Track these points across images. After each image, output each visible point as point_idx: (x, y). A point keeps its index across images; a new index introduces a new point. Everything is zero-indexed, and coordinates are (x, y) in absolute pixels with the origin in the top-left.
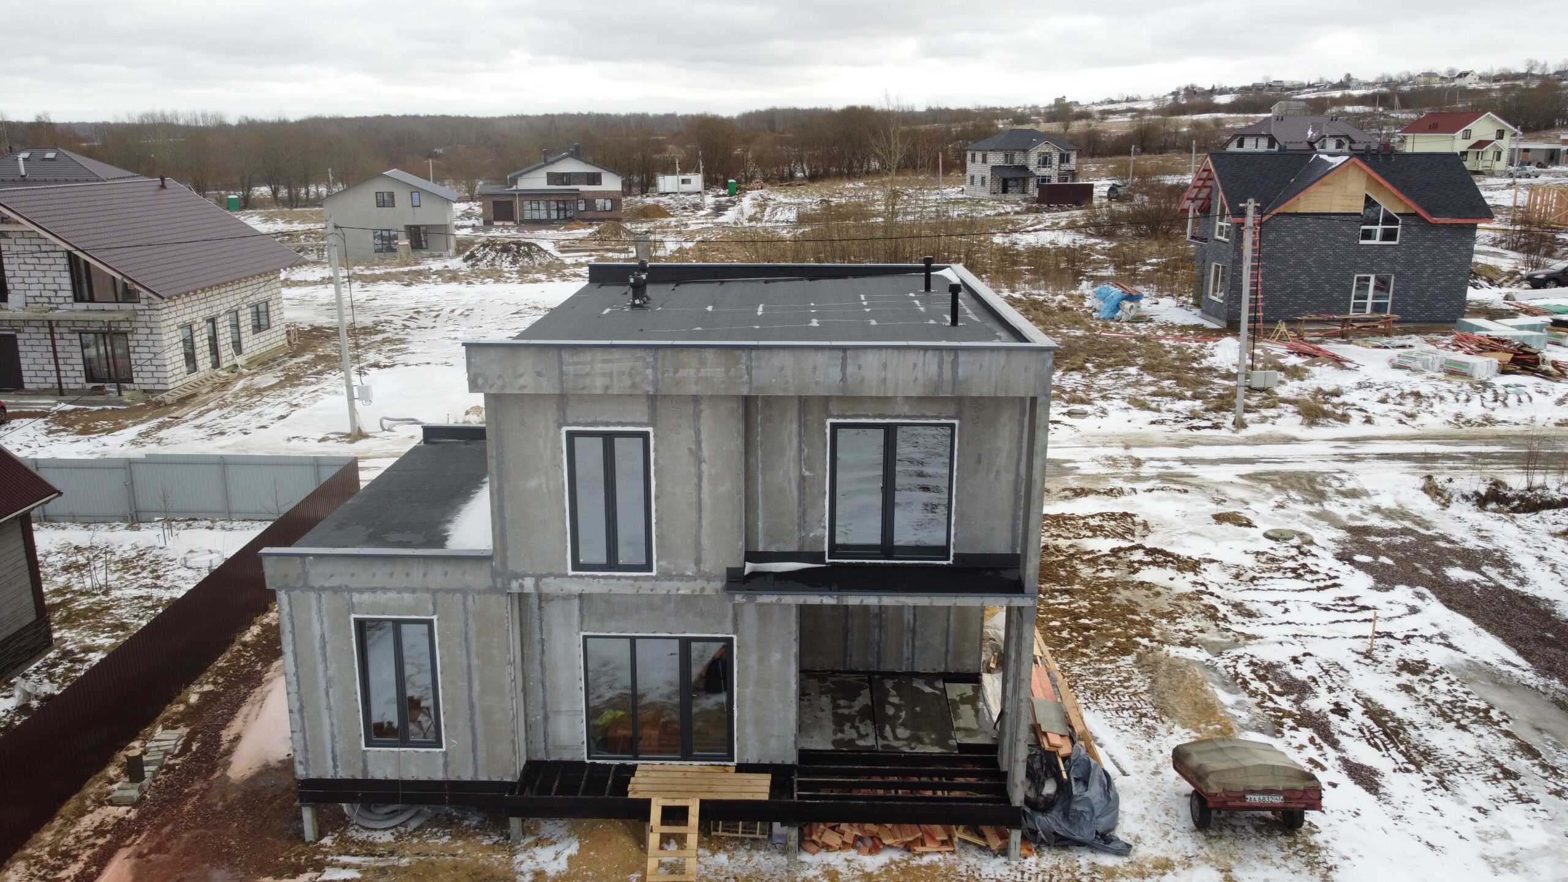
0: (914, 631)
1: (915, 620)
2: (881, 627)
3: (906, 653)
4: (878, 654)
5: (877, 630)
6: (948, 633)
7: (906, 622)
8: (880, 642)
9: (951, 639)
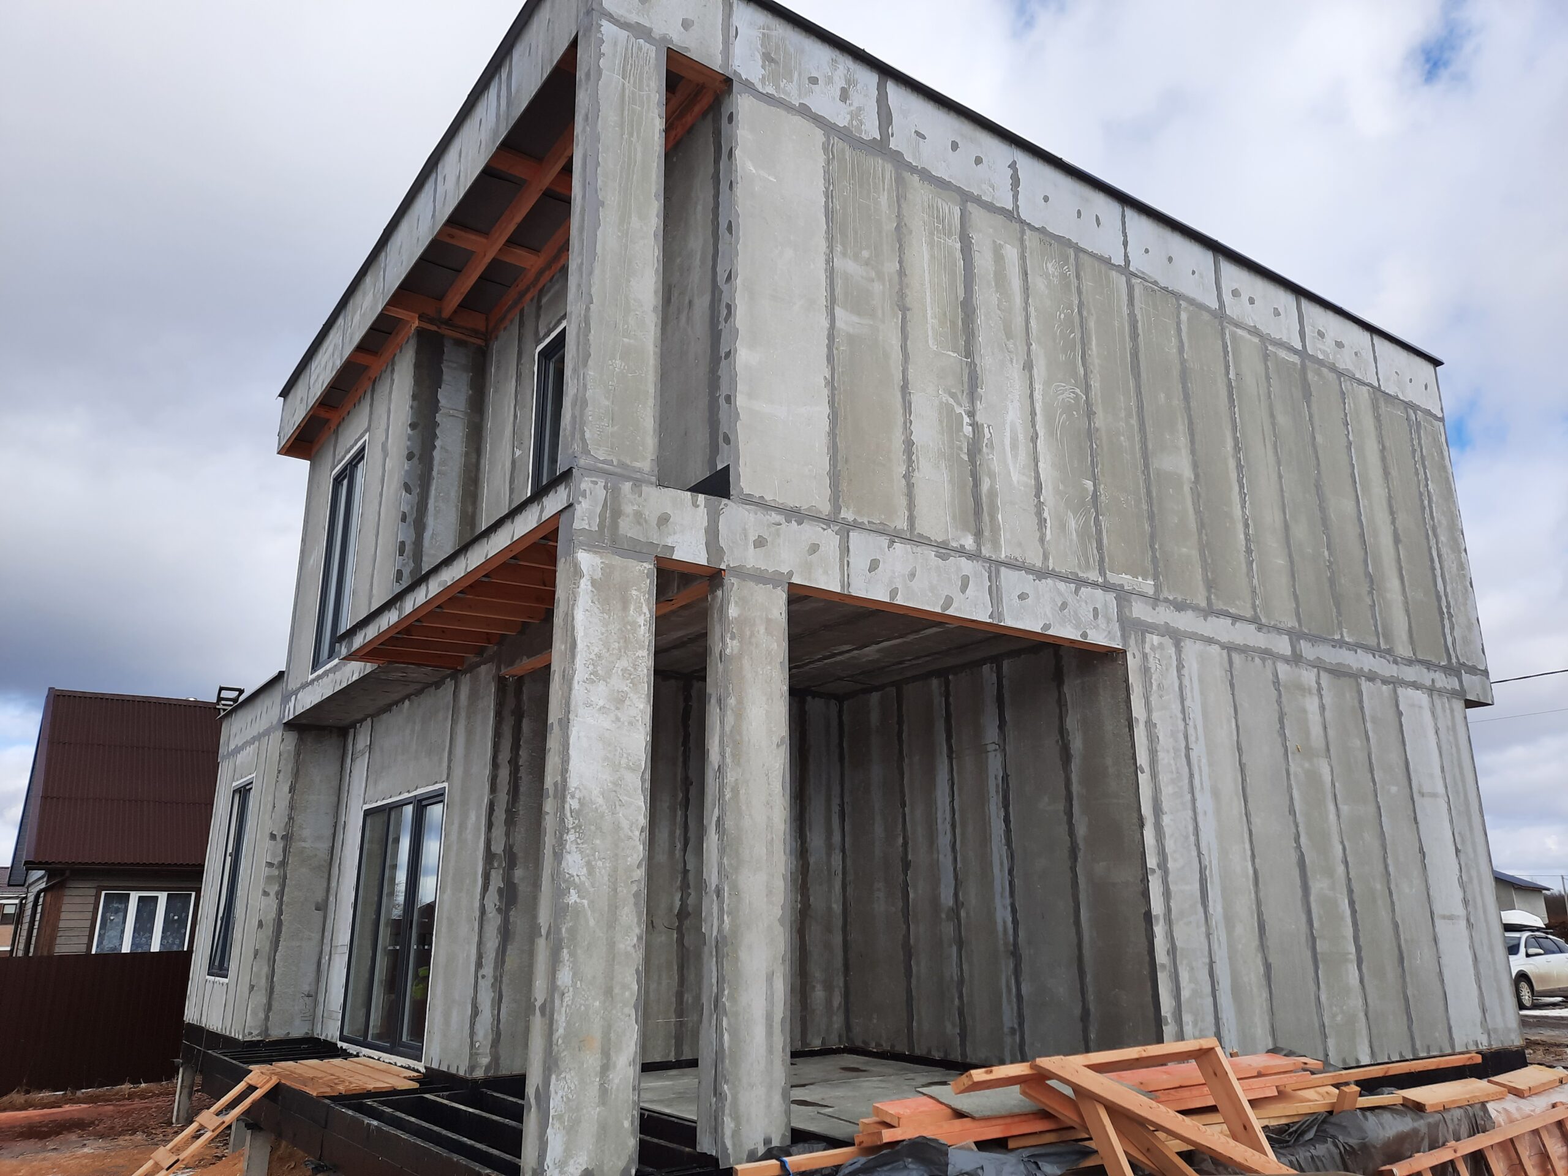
0: (1015, 953)
1: (1015, 922)
2: (960, 943)
3: (1009, 1019)
4: (961, 1014)
5: (954, 949)
6: (1080, 958)
7: (1000, 928)
8: (961, 982)
9: (1089, 978)
